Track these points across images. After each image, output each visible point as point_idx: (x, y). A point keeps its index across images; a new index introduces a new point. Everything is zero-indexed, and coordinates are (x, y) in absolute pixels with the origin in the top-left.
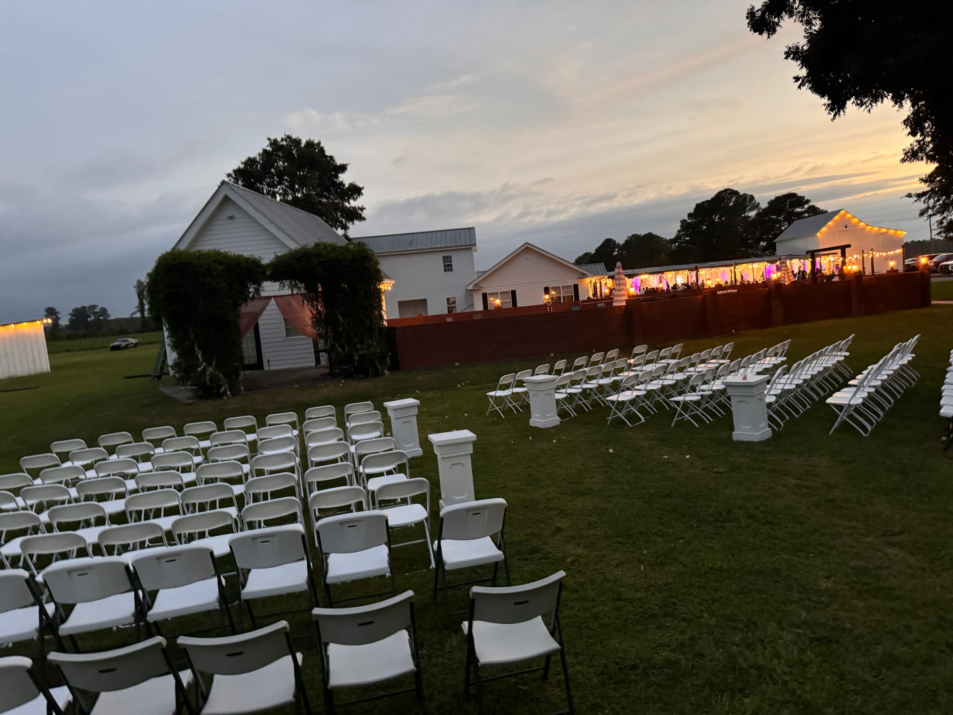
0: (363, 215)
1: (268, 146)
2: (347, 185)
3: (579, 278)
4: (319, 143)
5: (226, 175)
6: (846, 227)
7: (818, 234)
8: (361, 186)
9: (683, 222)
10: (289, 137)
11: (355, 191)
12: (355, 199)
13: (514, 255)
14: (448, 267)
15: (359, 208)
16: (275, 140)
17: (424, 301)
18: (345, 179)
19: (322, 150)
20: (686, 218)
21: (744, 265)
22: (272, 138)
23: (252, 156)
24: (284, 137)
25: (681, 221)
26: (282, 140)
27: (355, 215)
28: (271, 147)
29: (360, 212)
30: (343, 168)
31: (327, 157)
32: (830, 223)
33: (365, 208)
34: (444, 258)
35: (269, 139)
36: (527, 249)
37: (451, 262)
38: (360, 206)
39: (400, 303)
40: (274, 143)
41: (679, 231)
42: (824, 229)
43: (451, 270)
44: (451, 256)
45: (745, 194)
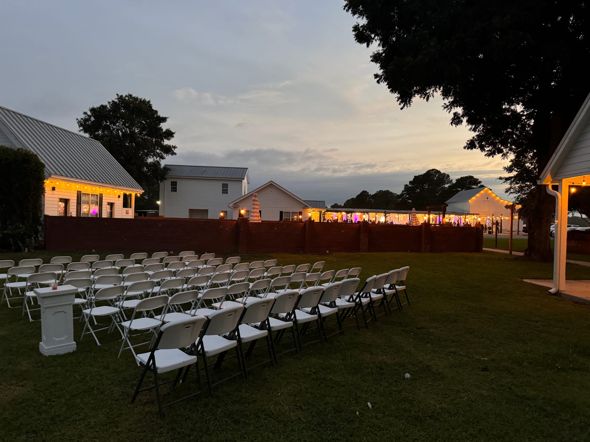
0: (175, 151)
1: (116, 99)
2: (164, 130)
3: (303, 208)
4: (149, 102)
5: (83, 113)
6: (487, 199)
7: (470, 201)
8: (174, 132)
9: (406, 186)
10: (131, 96)
11: (169, 134)
12: (169, 139)
13: (262, 188)
14: (225, 191)
15: (172, 146)
16: (122, 96)
17: (207, 211)
18: (164, 126)
19: (150, 106)
20: (408, 184)
21: (419, 214)
22: (120, 94)
23: (104, 104)
24: (127, 94)
25: (405, 185)
26: (126, 96)
27: (169, 150)
28: (118, 100)
29: (173, 149)
30: (164, 120)
31: (153, 110)
32: (478, 195)
33: (177, 147)
34: (223, 184)
35: (117, 95)
36: (271, 185)
37: (227, 187)
38: (174, 146)
39: (190, 210)
40: (121, 98)
41: (403, 191)
42: (473, 198)
43: (227, 193)
44: (228, 184)
45: (444, 173)
